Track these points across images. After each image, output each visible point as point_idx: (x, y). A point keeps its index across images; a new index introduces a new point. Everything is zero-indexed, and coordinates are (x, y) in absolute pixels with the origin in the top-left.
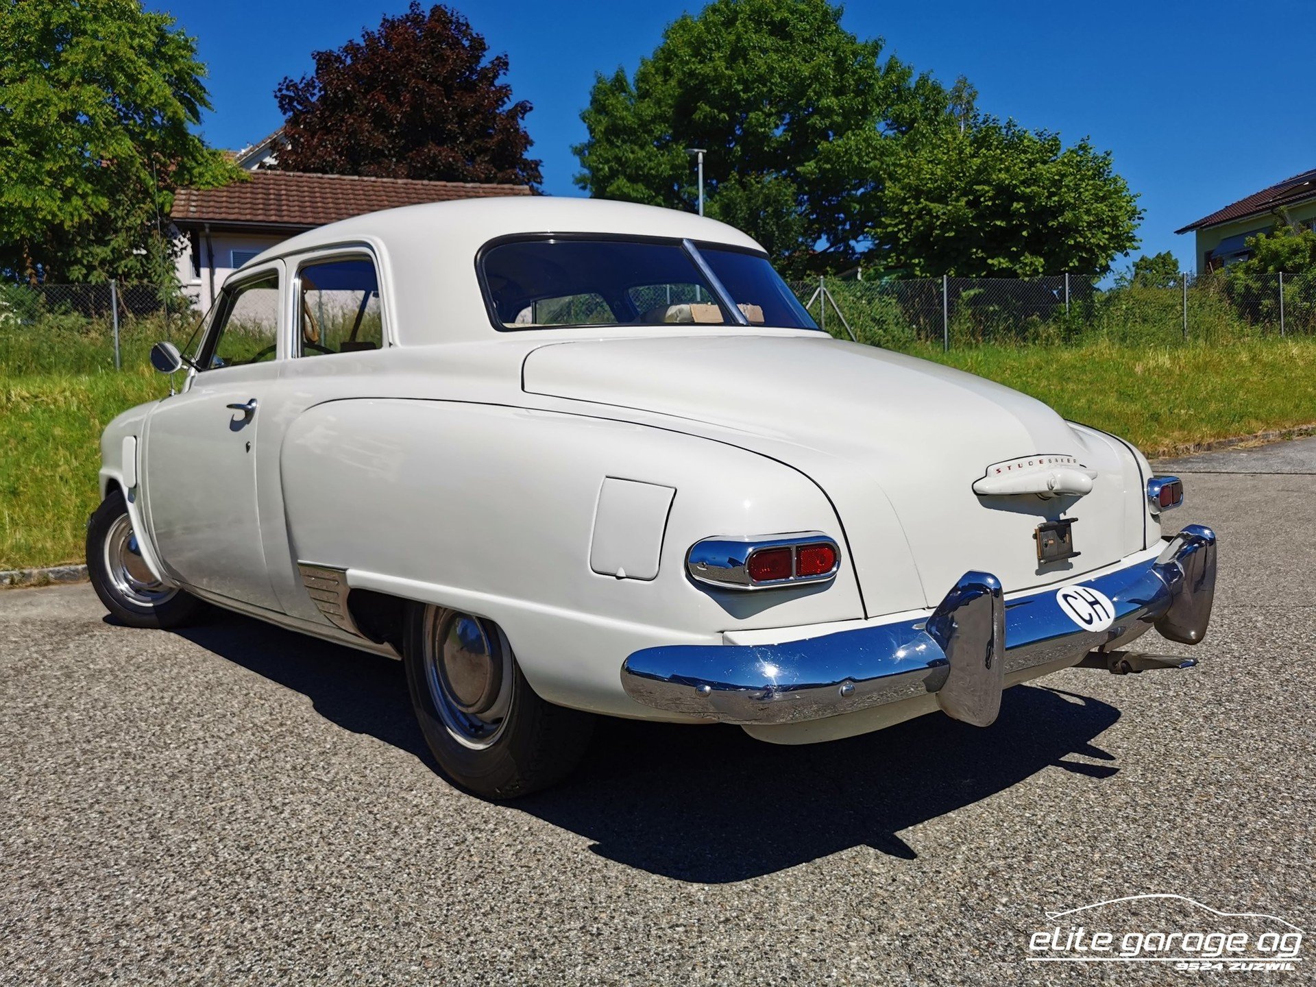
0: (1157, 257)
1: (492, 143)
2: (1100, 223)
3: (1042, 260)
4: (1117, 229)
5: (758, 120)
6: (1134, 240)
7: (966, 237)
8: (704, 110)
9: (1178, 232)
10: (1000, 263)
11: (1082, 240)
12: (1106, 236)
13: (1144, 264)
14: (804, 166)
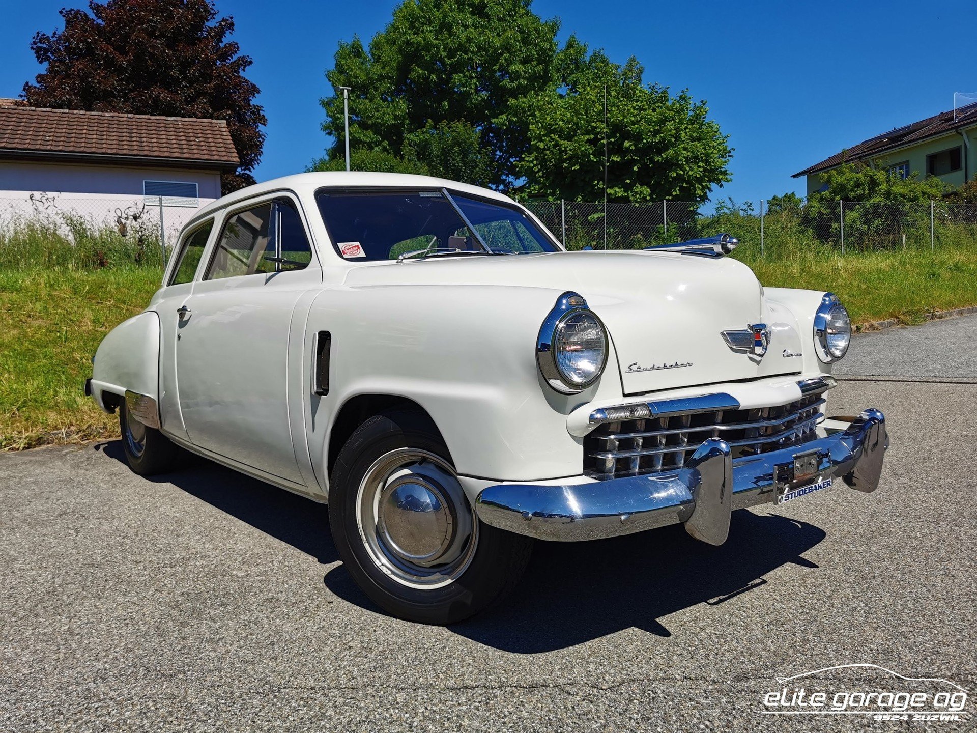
0: (785, 196)
1: (209, 87)
2: (696, 159)
3: (649, 190)
4: (710, 165)
5: (460, 81)
6: (726, 174)
7: (590, 171)
8: (418, 71)
9: (794, 176)
10: (616, 192)
11: (682, 173)
12: (701, 169)
13: (775, 202)
14: (497, 118)
